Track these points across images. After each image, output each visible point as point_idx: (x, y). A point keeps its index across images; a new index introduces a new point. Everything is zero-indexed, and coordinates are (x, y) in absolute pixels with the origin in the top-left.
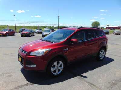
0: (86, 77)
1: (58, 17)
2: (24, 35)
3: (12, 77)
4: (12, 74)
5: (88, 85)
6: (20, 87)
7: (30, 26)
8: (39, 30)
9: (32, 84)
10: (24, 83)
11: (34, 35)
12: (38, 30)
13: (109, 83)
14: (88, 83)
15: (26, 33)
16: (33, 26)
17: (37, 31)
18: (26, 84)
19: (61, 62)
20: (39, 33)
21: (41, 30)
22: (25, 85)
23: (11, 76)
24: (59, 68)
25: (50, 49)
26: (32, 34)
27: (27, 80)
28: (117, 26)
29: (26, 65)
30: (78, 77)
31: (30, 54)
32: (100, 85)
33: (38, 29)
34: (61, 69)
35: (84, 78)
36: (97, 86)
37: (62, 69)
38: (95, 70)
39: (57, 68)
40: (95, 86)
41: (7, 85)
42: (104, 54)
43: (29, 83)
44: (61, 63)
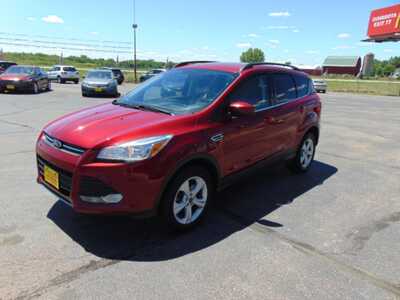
0: (279, 225)
1: (135, 26)
2: (9, 87)
3: (23, 244)
4: (18, 232)
5: (291, 247)
6: (71, 276)
7: (24, 54)
8: (65, 69)
9: (110, 261)
10: (79, 263)
11: (48, 90)
12: (62, 70)
13: (348, 236)
14: (292, 241)
15: (16, 79)
16: (34, 53)
17: (59, 73)
18: (87, 262)
19: (201, 179)
20: (63, 81)
21: (73, 70)
22: (88, 267)
23: (18, 240)
24: (196, 202)
25: (169, 137)
26: (41, 85)
27: (87, 250)
28: (314, 68)
29: (83, 198)
30: (253, 226)
31: (99, 157)
32: (326, 244)
33: (62, 67)
34: (202, 203)
35: (273, 228)
36: (319, 248)
37: (203, 205)
38: (295, 200)
39: (191, 200)
40: (312, 249)
41: (14, 274)
42: (311, 153)
43: (98, 259)
44: (201, 183)
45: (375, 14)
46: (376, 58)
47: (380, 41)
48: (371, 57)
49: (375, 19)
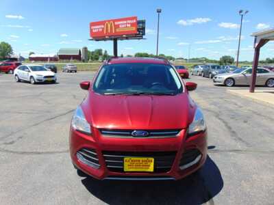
45: (93, 24)
46: (88, 50)
47: (98, 40)
48: (85, 49)
49: (93, 27)
